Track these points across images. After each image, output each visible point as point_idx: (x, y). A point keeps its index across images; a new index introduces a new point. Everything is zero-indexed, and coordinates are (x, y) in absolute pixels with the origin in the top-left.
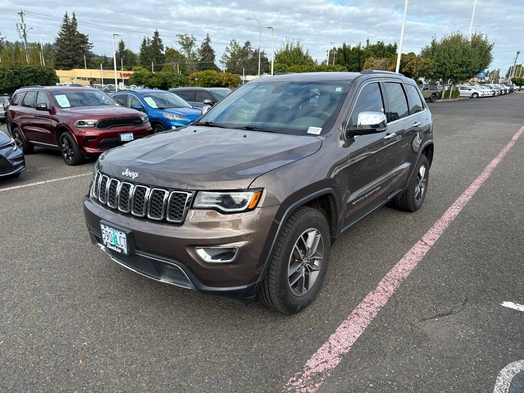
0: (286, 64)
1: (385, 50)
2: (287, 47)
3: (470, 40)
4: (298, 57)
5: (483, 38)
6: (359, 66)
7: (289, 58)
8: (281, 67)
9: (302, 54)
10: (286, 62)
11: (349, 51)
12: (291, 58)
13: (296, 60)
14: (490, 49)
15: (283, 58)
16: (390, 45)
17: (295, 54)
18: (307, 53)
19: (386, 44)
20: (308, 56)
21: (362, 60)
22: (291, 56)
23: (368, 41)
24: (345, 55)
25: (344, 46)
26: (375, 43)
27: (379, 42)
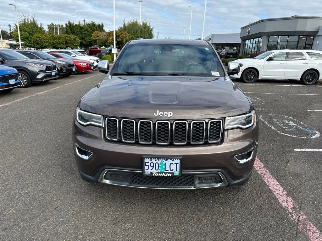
0: (27, 33)
1: (97, 27)
2: (24, 20)
3: (142, 25)
4: (35, 28)
5: (148, 25)
6: (82, 36)
7: (28, 28)
8: (23, 35)
9: (38, 26)
10: (26, 31)
11: (73, 26)
12: (30, 28)
13: (34, 30)
14: (152, 30)
15: (23, 28)
16: (99, 24)
17: (32, 25)
18: (41, 26)
19: (97, 24)
20: (42, 28)
21: (83, 33)
22: (30, 27)
23: (84, 20)
24: (71, 28)
25: (69, 22)
26: (90, 22)
27: (92, 22)
